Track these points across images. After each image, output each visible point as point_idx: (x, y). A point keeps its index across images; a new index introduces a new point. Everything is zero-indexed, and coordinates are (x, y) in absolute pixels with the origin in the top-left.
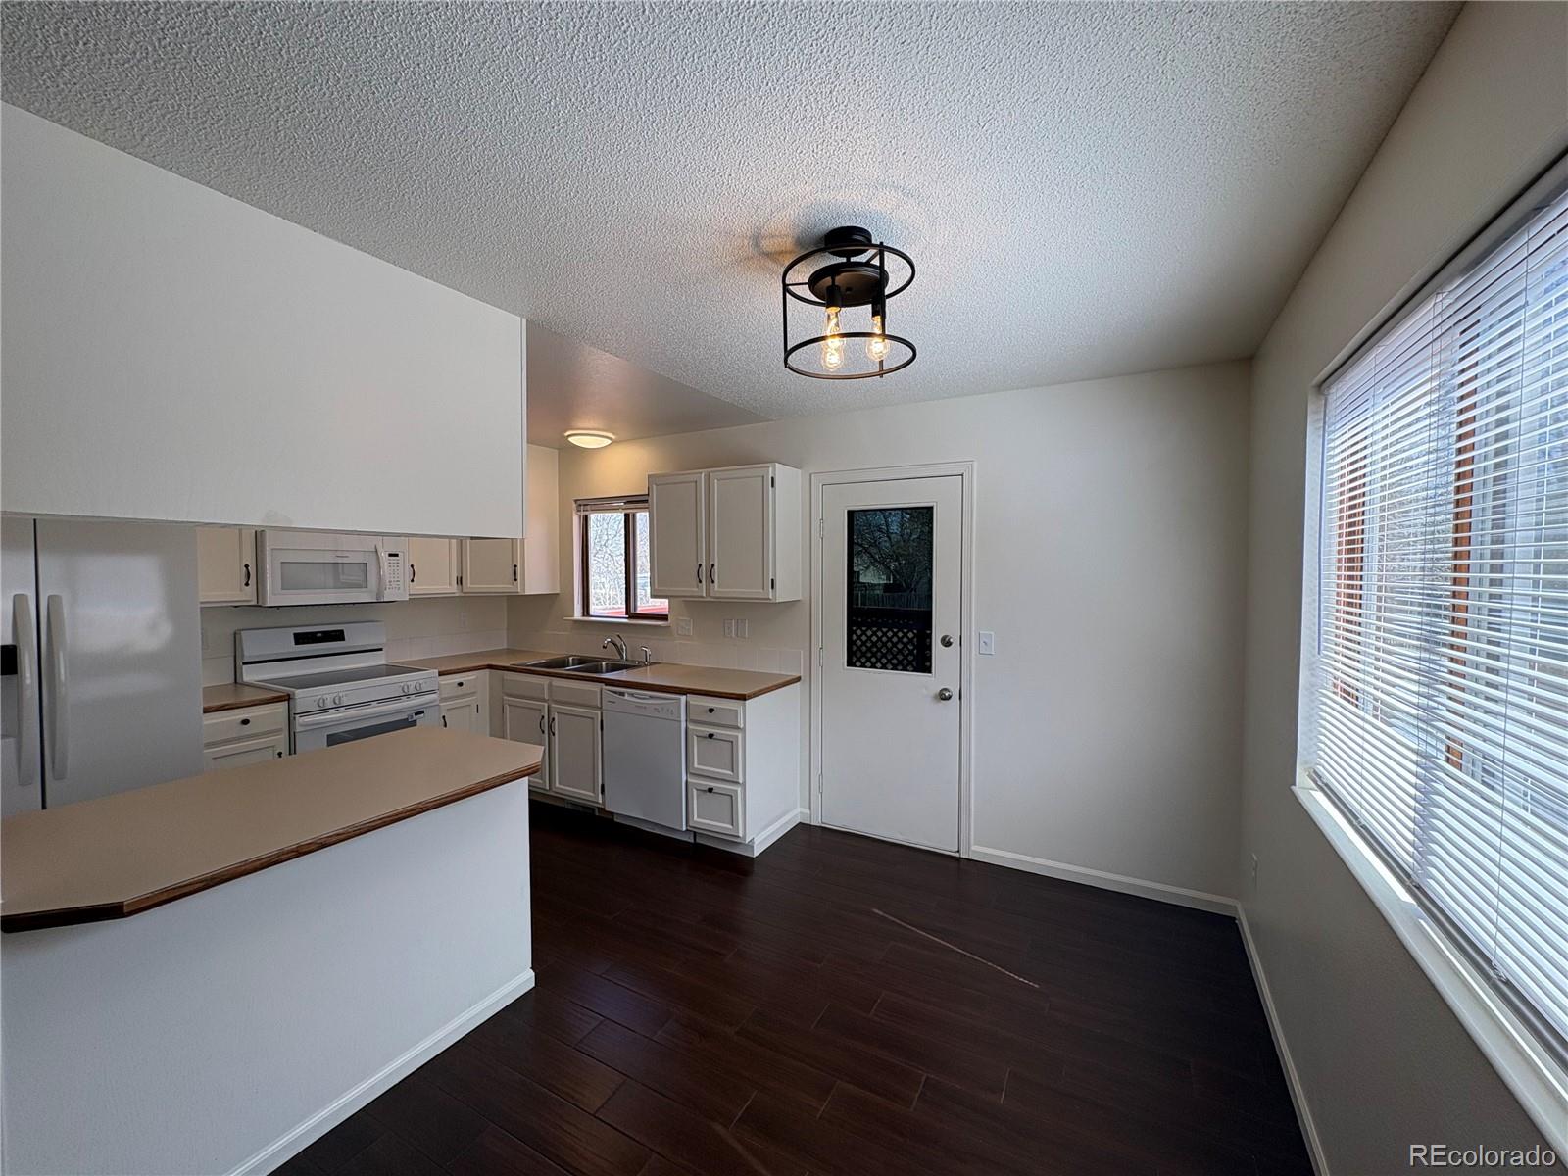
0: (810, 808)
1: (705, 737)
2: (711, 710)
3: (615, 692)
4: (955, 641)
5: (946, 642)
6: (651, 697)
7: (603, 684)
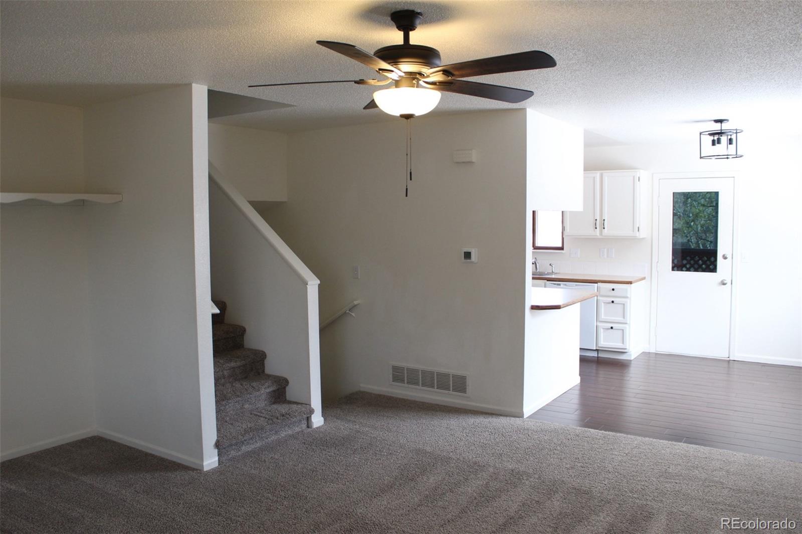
0: (649, 344)
1: (609, 303)
2: (613, 290)
3: (555, 284)
4: (729, 256)
5: (725, 258)
6: (576, 285)
7: (546, 281)
